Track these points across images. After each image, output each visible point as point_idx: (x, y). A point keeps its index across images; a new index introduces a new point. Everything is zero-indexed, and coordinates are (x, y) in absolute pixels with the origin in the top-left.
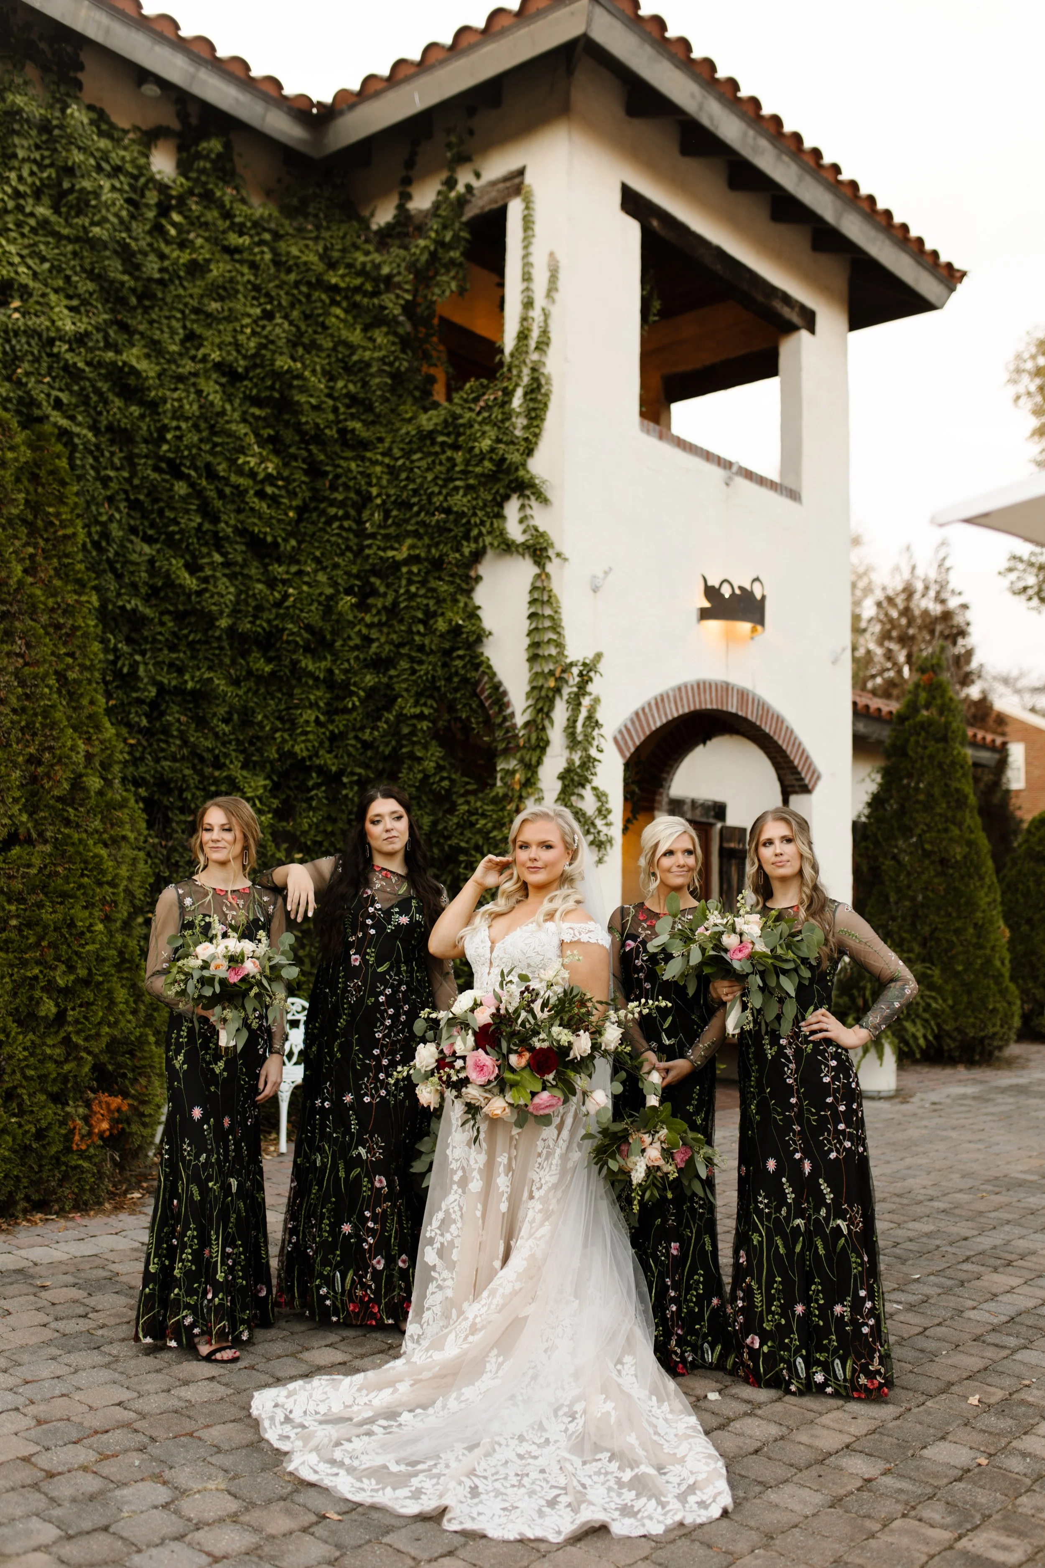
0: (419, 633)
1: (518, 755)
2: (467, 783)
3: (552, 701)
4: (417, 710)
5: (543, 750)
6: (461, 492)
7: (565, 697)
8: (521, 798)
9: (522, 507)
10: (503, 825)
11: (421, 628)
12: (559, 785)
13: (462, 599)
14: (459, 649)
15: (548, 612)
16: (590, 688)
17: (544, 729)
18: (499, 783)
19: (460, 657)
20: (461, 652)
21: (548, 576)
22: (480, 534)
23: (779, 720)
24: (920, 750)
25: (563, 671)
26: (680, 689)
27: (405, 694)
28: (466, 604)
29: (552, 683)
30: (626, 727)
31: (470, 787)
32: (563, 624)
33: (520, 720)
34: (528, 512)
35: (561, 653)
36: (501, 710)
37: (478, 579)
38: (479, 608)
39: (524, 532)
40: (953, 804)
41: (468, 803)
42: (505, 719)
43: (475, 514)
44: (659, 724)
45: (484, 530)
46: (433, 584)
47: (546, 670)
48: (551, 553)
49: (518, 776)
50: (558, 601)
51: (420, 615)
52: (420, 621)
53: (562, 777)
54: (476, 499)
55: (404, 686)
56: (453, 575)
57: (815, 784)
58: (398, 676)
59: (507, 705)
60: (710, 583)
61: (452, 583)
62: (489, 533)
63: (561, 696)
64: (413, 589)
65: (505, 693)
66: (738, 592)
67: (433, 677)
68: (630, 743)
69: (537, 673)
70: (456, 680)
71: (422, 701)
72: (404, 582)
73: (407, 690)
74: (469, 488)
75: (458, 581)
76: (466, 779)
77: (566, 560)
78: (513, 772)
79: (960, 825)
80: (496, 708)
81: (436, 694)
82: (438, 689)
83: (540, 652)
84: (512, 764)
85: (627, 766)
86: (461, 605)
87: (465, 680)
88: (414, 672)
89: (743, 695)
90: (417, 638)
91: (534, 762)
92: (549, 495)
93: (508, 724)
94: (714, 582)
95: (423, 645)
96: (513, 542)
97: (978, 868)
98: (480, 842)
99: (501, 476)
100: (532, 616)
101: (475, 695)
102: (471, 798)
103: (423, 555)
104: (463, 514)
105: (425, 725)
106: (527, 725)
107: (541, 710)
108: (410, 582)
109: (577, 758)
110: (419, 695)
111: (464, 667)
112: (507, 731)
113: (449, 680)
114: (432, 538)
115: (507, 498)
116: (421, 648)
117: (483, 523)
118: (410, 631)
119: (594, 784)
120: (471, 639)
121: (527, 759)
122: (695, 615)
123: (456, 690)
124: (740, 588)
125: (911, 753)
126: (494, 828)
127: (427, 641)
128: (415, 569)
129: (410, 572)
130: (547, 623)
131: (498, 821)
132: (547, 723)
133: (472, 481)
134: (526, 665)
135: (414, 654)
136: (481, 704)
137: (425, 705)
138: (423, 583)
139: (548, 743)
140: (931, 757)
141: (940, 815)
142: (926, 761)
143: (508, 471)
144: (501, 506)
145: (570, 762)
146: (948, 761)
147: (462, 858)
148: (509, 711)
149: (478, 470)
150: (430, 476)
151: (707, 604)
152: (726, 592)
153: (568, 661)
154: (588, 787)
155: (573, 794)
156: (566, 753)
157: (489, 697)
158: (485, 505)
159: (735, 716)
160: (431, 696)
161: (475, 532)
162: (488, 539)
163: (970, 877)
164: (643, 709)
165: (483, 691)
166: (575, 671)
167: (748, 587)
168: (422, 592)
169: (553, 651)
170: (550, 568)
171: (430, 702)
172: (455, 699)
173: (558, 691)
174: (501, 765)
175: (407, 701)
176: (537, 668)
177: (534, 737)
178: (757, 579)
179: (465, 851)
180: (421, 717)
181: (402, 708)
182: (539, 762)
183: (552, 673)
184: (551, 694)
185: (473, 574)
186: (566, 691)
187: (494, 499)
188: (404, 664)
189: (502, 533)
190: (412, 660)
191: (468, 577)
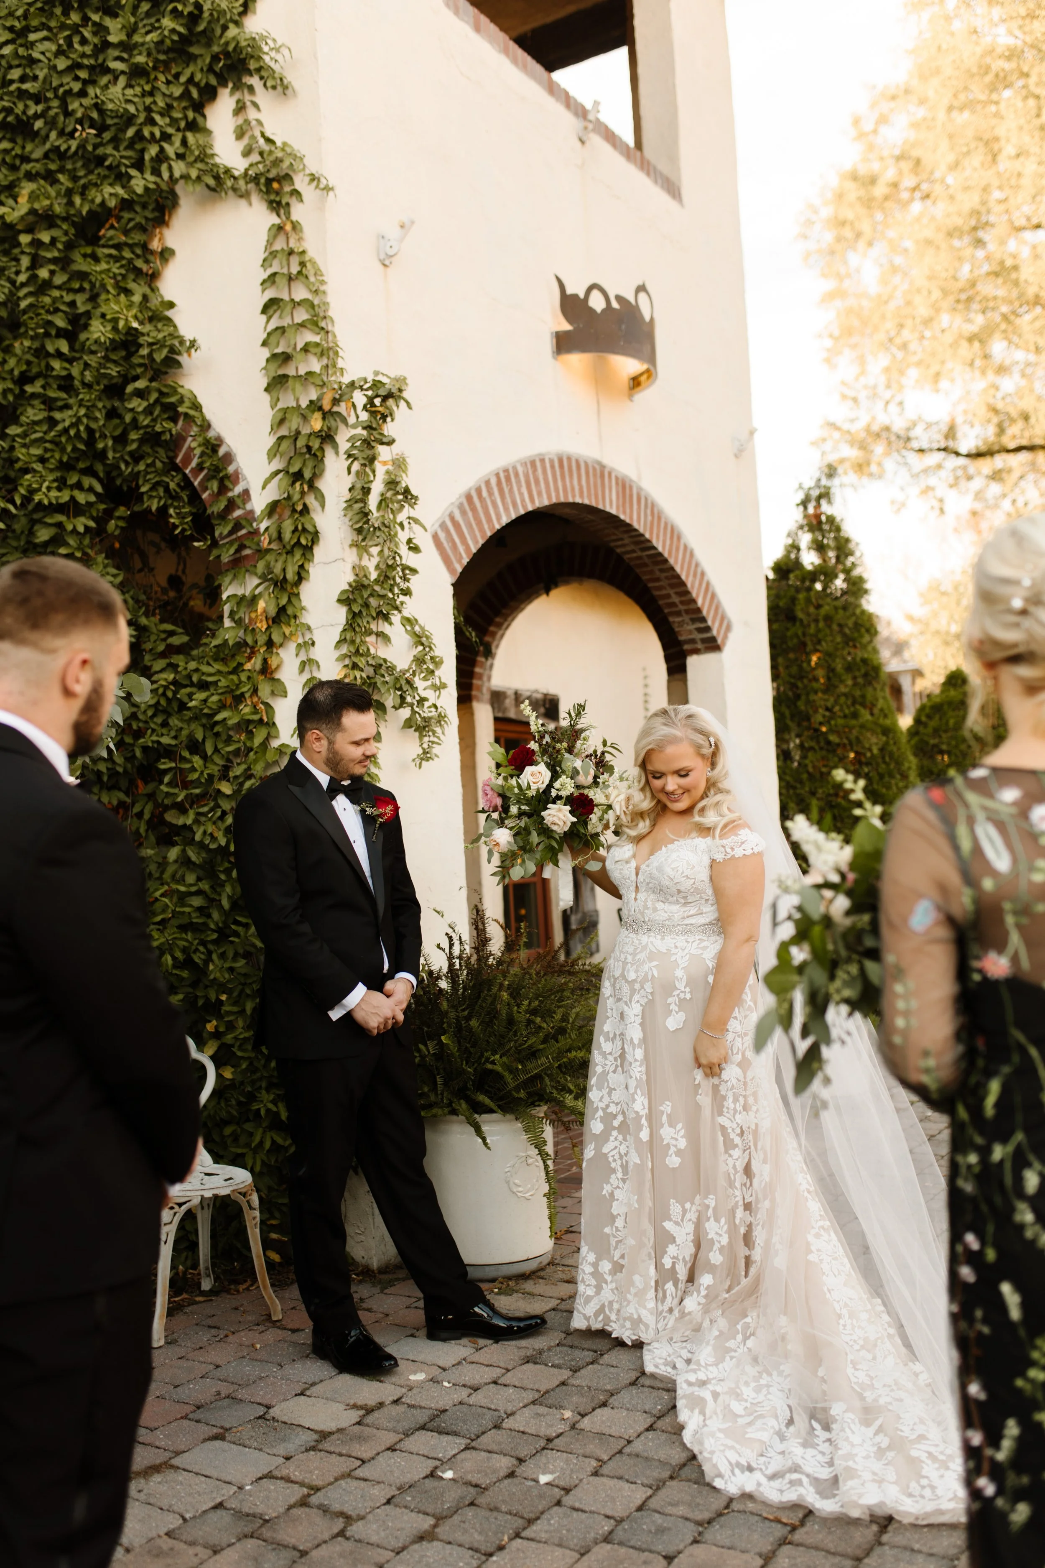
0: (59, 355)
1: (261, 566)
2: (171, 634)
3: (318, 459)
4: (65, 496)
5: (308, 550)
6: (122, 81)
7: (344, 445)
8: (270, 644)
9: (240, 109)
10: (239, 699)
11: (64, 347)
12: (341, 615)
13: (139, 290)
14: (136, 378)
15: (300, 293)
16: (390, 429)
17: (306, 510)
18: (227, 623)
19: (140, 394)
20: (141, 384)
21: (296, 226)
22: (162, 157)
23: (675, 534)
24: (812, 610)
25: (336, 401)
26: (533, 463)
27: (38, 467)
28: (145, 298)
29: (317, 423)
30: (452, 518)
31: (176, 641)
32: (330, 313)
33: (259, 503)
34: (252, 114)
35: (331, 366)
36: (223, 489)
37: (166, 254)
38: (171, 305)
39: (247, 153)
40: (860, 680)
41: (174, 667)
42: (232, 505)
43: (152, 122)
44: (505, 521)
45: (170, 150)
46: (81, 264)
47: (304, 403)
48: (300, 183)
49: (261, 604)
50: (318, 273)
51: (60, 322)
52: (61, 333)
53: (345, 600)
54: (151, 94)
55: (36, 451)
56: (118, 247)
57: (726, 637)
58: (25, 435)
59: (235, 478)
60: (569, 291)
61: (117, 259)
62: (180, 157)
63: (335, 447)
64: (43, 273)
65: (229, 458)
66: (615, 305)
67: (90, 431)
68: (461, 549)
69: (285, 410)
70: (134, 436)
71: (73, 479)
72: (25, 261)
73: (42, 460)
74: (137, 73)
75: (127, 254)
76: (169, 627)
77: (328, 189)
78: (253, 600)
79: (871, 707)
80: (214, 485)
81: (99, 468)
82: (102, 455)
83: (290, 371)
84: (249, 585)
85: (459, 587)
86: (137, 298)
87: (153, 439)
88: (52, 422)
89: (625, 486)
90: (56, 364)
91: (291, 576)
92: (290, 77)
93: (238, 513)
94: (576, 288)
95: (70, 377)
96: (227, 171)
97: (899, 763)
98: (199, 736)
99: (195, 50)
100: (270, 306)
101: (173, 467)
102: (179, 660)
103: (58, 209)
104: (130, 120)
105: (81, 523)
106: (273, 508)
107: (298, 476)
108: (36, 263)
109: (371, 565)
110: (66, 467)
111: (148, 411)
112: (238, 526)
113: (121, 440)
114: (75, 179)
115: (210, 94)
116: (66, 384)
117: (166, 137)
118: (40, 352)
119: (406, 613)
120: (159, 357)
121: (278, 569)
122: (548, 344)
123: (136, 457)
124: (619, 298)
125: (800, 615)
126: (222, 706)
127: (75, 371)
128: (45, 237)
129: (37, 244)
130: (301, 315)
131: (229, 691)
132: (311, 500)
133: (141, 59)
134: (266, 398)
135: (52, 394)
136: (187, 483)
137: (79, 486)
138: (64, 262)
139: (315, 536)
140: (828, 619)
141: (845, 695)
142: (821, 624)
143: (207, 37)
144: (199, 107)
145: (359, 571)
146: (850, 623)
147: (165, 764)
148: (238, 489)
149: (153, 37)
150: (62, 64)
151: (566, 326)
152: (597, 303)
153: (346, 380)
154: (396, 618)
155: (369, 633)
156: (351, 556)
157: (200, 468)
158: (170, 107)
159: (613, 520)
160: (89, 472)
161: (153, 150)
162: (179, 168)
163: (891, 776)
164: (479, 491)
165: (187, 459)
166: (360, 399)
167: (631, 299)
168: (59, 280)
169: (315, 365)
170: (298, 212)
171: (87, 481)
172: (136, 476)
173: (327, 437)
174: (230, 590)
175: (43, 479)
176: (287, 400)
177: (288, 527)
178: (641, 288)
179: (169, 752)
180: (72, 508)
181: (32, 492)
182: (301, 577)
183: (315, 406)
184: (315, 444)
185: (155, 245)
186: (343, 438)
187: (186, 94)
188: (33, 413)
189: (204, 156)
190: (49, 404)
191: (145, 247)
